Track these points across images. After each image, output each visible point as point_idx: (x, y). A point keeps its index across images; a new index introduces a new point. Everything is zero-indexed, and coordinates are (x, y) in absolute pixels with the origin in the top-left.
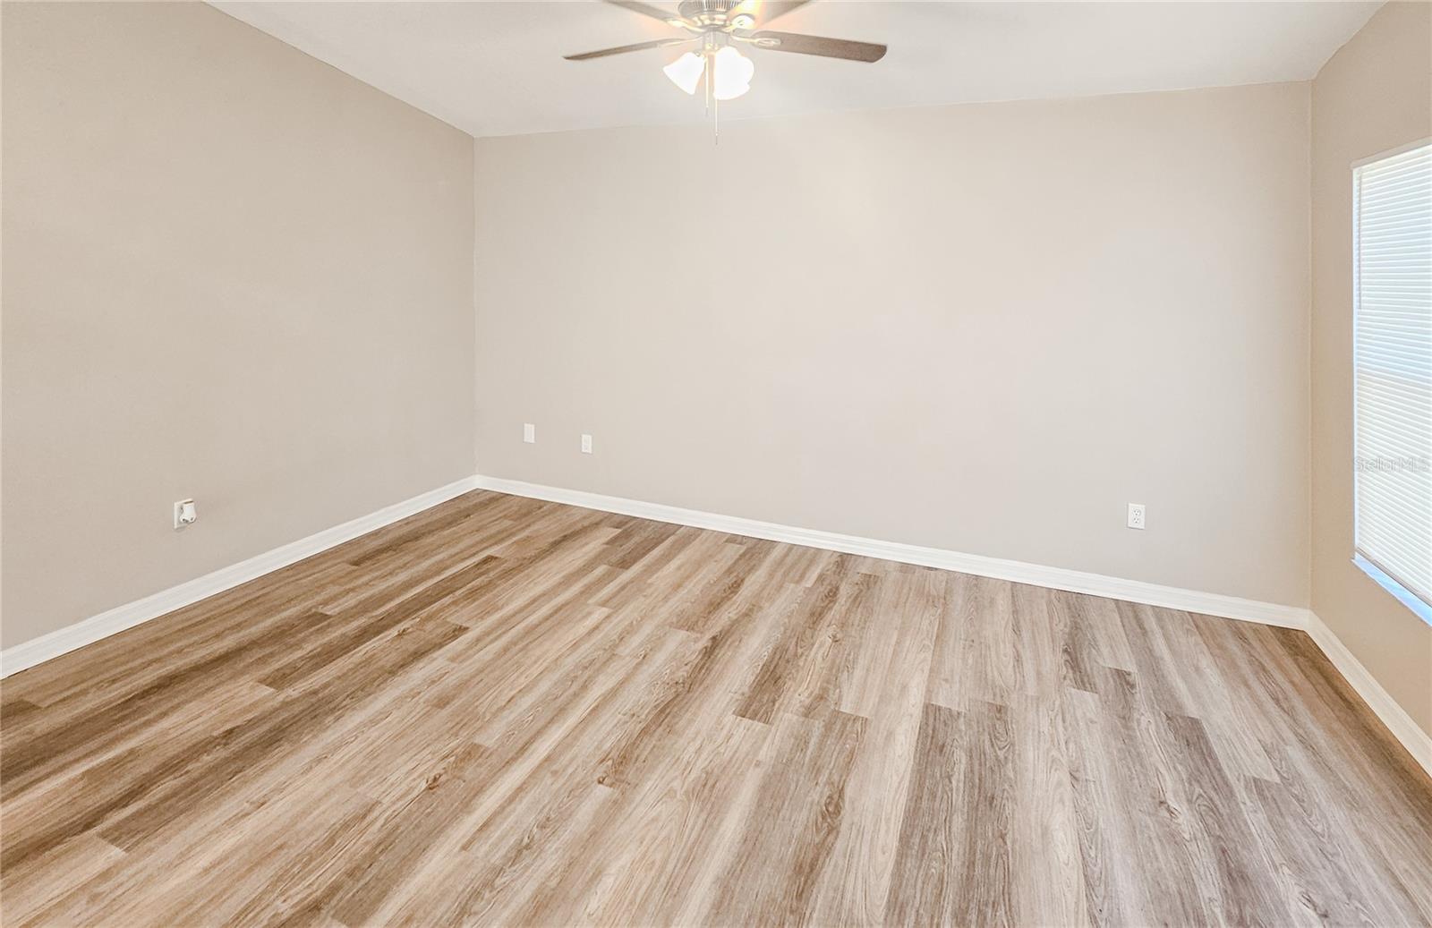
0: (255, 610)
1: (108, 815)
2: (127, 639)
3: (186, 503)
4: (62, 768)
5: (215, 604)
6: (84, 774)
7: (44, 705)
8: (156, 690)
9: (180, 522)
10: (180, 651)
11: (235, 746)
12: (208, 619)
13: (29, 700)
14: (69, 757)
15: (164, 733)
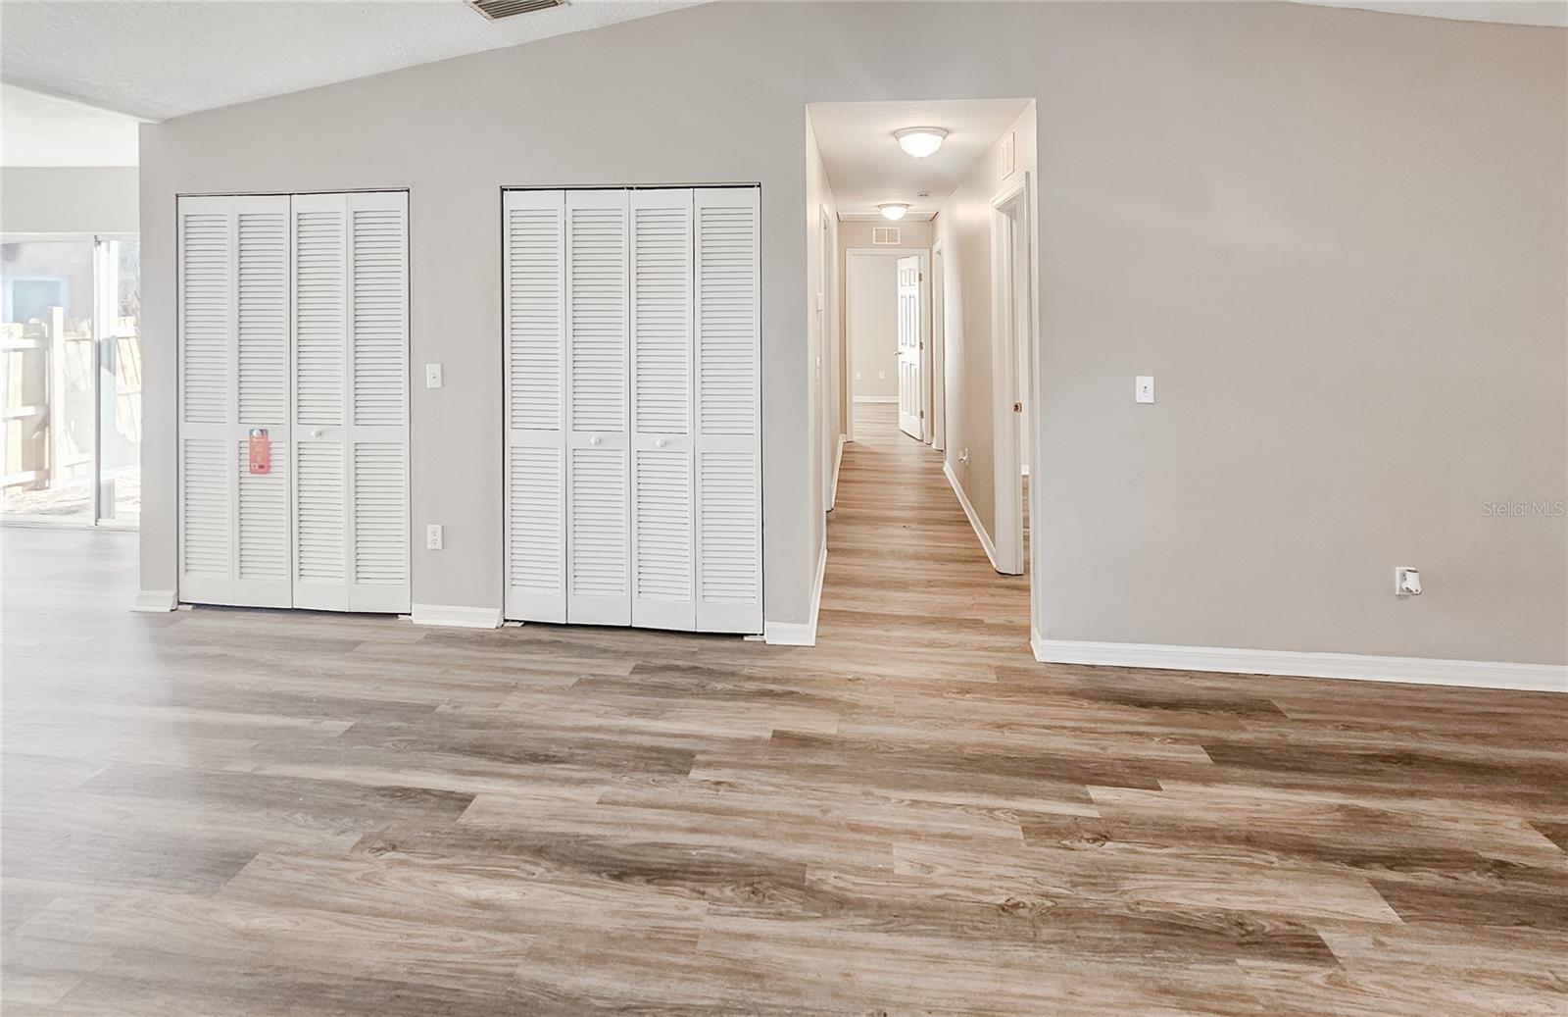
0: (1505, 729)
1: (1375, 865)
2: (1353, 690)
3: (1409, 571)
4: (1318, 788)
5: (1443, 696)
6: (1341, 808)
7: (1290, 716)
8: (1395, 761)
9: (1401, 589)
10: (1414, 731)
11: (1512, 887)
12: (1439, 710)
13: (1275, 704)
14: (1321, 781)
15: (1416, 815)
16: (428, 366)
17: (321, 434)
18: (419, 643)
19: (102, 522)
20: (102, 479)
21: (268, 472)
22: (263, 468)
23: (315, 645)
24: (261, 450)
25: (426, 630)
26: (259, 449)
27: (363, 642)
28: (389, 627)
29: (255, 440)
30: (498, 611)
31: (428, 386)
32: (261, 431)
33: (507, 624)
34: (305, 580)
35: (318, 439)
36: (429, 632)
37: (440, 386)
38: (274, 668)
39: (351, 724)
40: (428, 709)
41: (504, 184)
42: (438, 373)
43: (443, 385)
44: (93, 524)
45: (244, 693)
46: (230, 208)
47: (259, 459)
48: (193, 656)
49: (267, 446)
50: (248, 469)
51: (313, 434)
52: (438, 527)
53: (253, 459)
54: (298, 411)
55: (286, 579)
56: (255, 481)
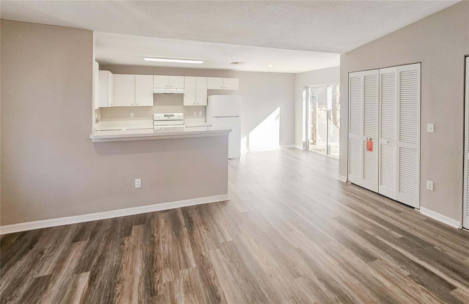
16: (428, 124)
17: (388, 142)
18: (423, 220)
19: (328, 155)
20: (328, 145)
21: (372, 151)
22: (370, 149)
23: (386, 207)
24: (370, 144)
25: (427, 217)
26: (369, 144)
27: (402, 212)
28: (411, 211)
29: (368, 141)
30: (460, 223)
31: (428, 132)
32: (370, 139)
33: (464, 229)
34: (382, 186)
35: (387, 144)
36: (428, 219)
37: (433, 132)
38: (375, 209)
39: (402, 237)
40: (432, 246)
41: (466, 54)
42: (433, 127)
43: (434, 132)
44: (326, 155)
45: (367, 212)
46: (362, 74)
47: (369, 147)
48: (353, 196)
49: (372, 143)
50: (366, 149)
51: (386, 142)
52: (432, 183)
53: (367, 146)
54: (381, 135)
55: (377, 183)
56: (368, 153)
